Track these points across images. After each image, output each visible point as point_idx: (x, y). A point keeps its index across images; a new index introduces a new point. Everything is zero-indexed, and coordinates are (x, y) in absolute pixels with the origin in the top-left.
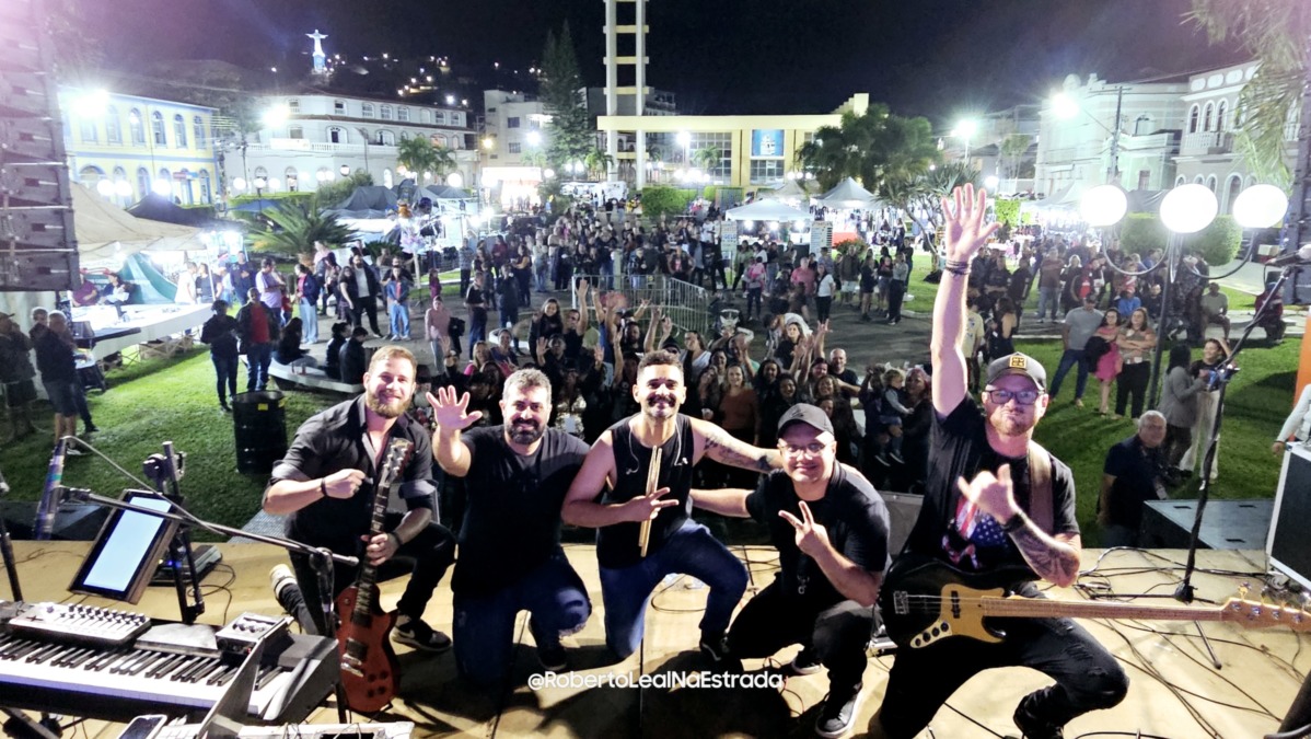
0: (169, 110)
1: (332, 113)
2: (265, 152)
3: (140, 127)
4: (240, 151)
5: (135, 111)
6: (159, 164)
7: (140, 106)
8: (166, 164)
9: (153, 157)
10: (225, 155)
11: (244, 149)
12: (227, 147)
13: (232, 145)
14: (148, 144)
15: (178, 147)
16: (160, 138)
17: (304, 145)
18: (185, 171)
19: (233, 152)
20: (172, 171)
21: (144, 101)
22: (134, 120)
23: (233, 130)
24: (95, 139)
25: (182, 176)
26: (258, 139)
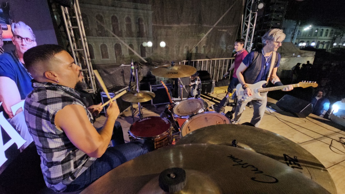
0: (325, 29)
3: (317, 32)
4: (341, 37)
5: (317, 29)
6: (318, 40)
7: (319, 28)
8: (320, 40)
9: (317, 39)
12: (337, 36)
13: (339, 36)
14: (317, 36)
15: (324, 36)
16: (321, 35)
18: (324, 42)
20: (321, 42)
21: (320, 27)
22: (316, 31)
24: (306, 35)
25: (323, 43)
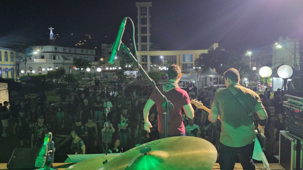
0: (3, 51)
1: (54, 51)
2: (32, 62)
4: (24, 62)
10: (20, 63)
11: (26, 62)
12: (20, 61)
13: (22, 60)
17: (44, 61)
18: (6, 68)
19: (22, 63)
20: (2, 68)
23: (23, 56)
25: (6, 70)
26: (30, 59)
